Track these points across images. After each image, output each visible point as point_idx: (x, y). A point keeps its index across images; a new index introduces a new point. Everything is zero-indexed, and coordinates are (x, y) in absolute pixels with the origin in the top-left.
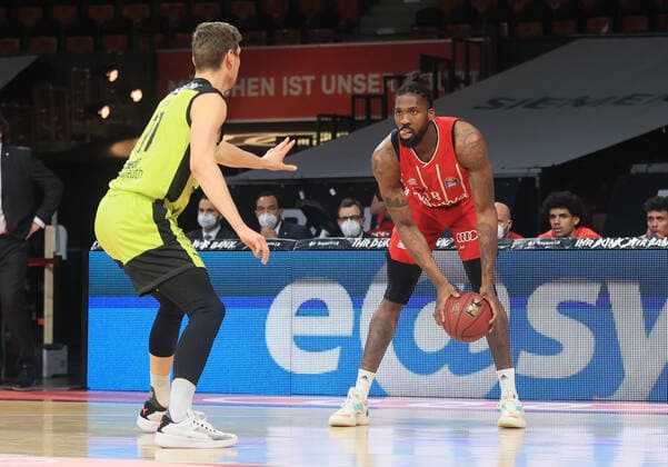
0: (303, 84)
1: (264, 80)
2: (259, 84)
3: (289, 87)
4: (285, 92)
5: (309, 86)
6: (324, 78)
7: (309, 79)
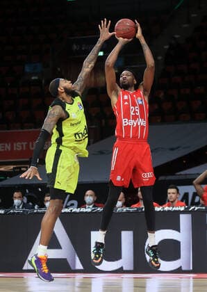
0: (22, 145)
1: (6, 145)
2: (4, 146)
3: (16, 147)
4: (15, 149)
5: (24, 146)
6: (31, 143)
7: (25, 144)
